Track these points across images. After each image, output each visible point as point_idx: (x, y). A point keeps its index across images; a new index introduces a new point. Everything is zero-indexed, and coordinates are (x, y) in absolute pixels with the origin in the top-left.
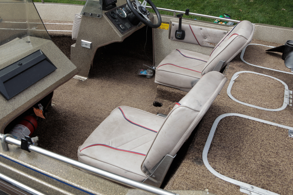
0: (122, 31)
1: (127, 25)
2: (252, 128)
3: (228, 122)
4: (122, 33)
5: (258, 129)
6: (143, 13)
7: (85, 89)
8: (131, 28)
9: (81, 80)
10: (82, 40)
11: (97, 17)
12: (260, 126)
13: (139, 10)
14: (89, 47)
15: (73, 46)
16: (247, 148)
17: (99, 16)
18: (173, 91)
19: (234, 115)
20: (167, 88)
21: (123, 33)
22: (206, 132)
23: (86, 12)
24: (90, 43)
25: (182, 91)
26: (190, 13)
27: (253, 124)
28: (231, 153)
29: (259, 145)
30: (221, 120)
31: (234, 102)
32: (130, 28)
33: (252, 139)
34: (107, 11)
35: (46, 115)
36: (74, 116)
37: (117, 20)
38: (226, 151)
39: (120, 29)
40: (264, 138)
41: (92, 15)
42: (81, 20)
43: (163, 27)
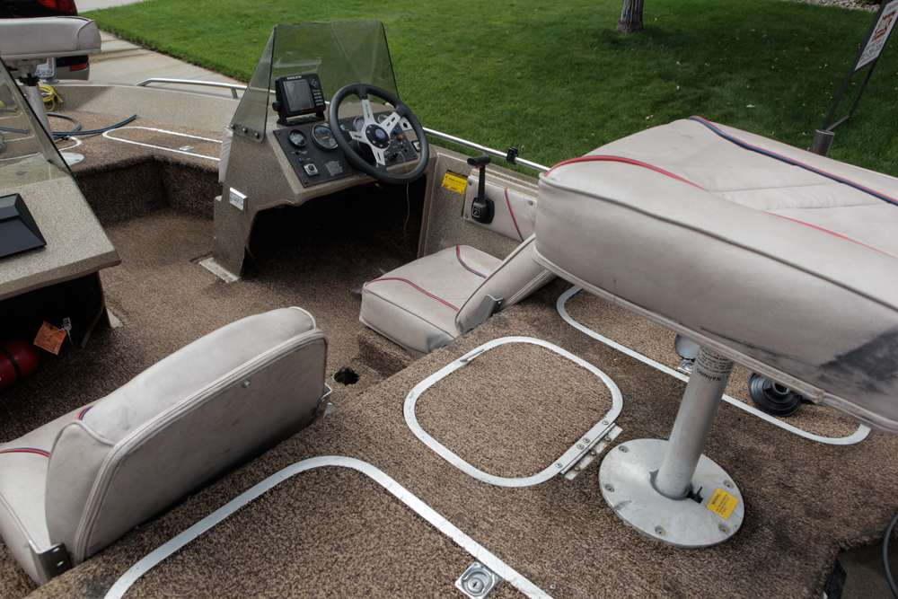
0: (307, 180)
1: (333, 167)
2: (364, 525)
3: (316, 483)
4: (306, 185)
5: (383, 532)
6: (374, 142)
7: (214, 303)
8: (338, 177)
9: (224, 281)
10: (232, 190)
11: (255, 139)
12: (398, 522)
13: (367, 134)
14: (241, 208)
15: (219, 198)
16: (281, 588)
17: (258, 137)
18: (388, 351)
19: (354, 467)
20: (379, 340)
21: (307, 183)
22: (222, 498)
23: (239, 123)
24: (244, 197)
25: (408, 357)
26: (518, 159)
27: (384, 512)
28: (217, 590)
29: (327, 587)
30: (303, 473)
31: (399, 426)
32: (336, 175)
33: (329, 560)
34: (285, 127)
35: (84, 346)
36: (137, 361)
37: (305, 153)
38: (210, 577)
39: (302, 175)
40: (368, 570)
41: (246, 131)
42: (230, 141)
43: (453, 186)
